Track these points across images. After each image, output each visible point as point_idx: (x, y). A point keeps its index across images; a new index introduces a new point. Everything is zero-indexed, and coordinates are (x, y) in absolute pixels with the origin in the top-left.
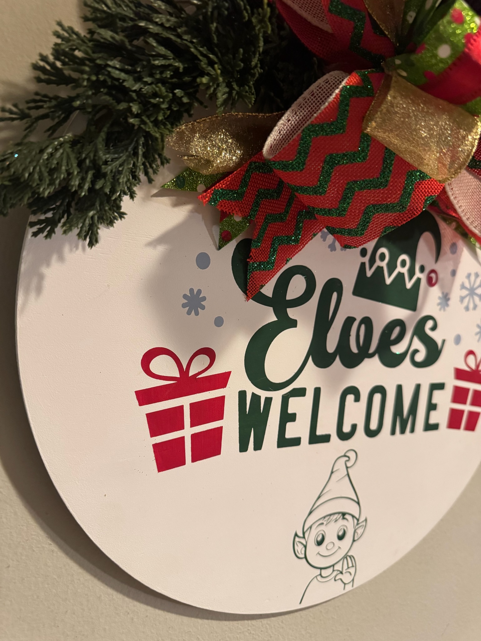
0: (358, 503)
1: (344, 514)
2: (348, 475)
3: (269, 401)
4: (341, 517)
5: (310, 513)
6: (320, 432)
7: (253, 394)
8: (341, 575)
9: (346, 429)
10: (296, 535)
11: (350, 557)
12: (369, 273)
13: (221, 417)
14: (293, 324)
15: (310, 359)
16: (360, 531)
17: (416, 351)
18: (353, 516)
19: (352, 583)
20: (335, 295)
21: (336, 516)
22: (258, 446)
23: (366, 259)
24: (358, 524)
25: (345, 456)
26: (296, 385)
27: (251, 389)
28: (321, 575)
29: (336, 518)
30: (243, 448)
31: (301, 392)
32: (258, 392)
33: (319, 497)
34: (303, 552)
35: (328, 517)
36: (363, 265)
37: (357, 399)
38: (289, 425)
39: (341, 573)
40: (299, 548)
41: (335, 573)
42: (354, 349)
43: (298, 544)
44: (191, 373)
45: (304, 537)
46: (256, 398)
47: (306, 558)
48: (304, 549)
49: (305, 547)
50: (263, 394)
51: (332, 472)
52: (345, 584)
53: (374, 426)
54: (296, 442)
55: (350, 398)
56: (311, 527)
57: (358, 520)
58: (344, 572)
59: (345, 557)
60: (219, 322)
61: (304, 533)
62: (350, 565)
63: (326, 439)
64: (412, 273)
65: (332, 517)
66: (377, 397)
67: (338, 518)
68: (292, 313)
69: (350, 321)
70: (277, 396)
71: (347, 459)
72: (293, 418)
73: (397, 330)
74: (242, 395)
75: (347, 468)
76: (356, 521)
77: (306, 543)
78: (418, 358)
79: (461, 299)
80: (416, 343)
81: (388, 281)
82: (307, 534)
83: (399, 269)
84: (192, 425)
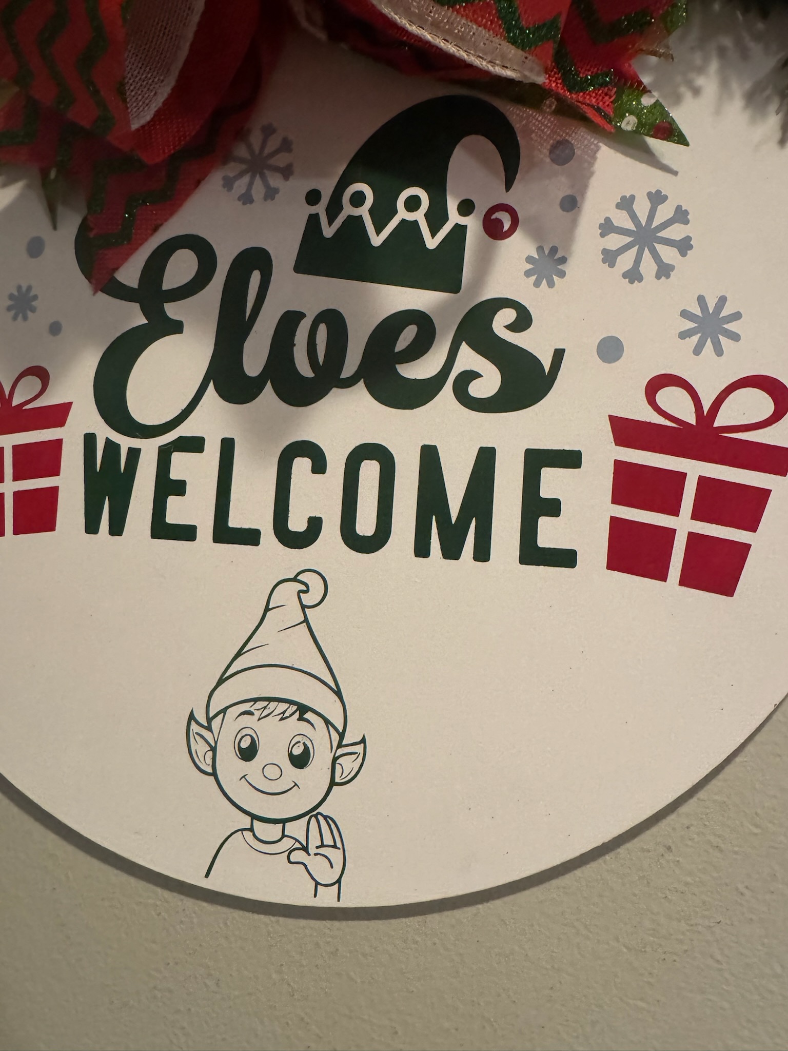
0: (338, 693)
1: (303, 709)
2: (306, 621)
3: (134, 454)
4: (297, 715)
5: (221, 681)
6: (235, 521)
7: (108, 442)
8: (302, 853)
9: (297, 523)
10: (191, 717)
11: (325, 817)
12: (328, 232)
13: (55, 472)
14: (176, 327)
15: (211, 386)
16: (348, 765)
17: (470, 376)
18: (327, 722)
19: (337, 885)
20: (256, 278)
21: (283, 707)
22: (117, 529)
23: (320, 209)
24: (340, 745)
25: (295, 579)
26: (184, 430)
27: (104, 432)
28: (251, 829)
29: (284, 713)
30: (92, 527)
31: (195, 445)
32: (116, 437)
33: (239, 654)
34: (209, 761)
35: (265, 703)
36: (313, 220)
37: (319, 466)
38: (173, 502)
39: (305, 849)
40: (200, 748)
41: (287, 844)
42: (306, 371)
43: (197, 737)
44: (16, 402)
45: (209, 728)
46: (112, 448)
47: (214, 774)
48: (210, 754)
49: (214, 749)
50: (125, 443)
51: (267, 609)
52: (317, 884)
53: (366, 525)
54: (187, 533)
55: (302, 465)
56: (224, 711)
57: (342, 735)
58: (312, 850)
59: (313, 813)
60: (55, 329)
61: (209, 720)
62: (328, 840)
63: (250, 537)
64: (437, 218)
65: (273, 705)
66: (370, 471)
67: (287, 714)
68: (172, 310)
69: (290, 320)
70: (149, 448)
71: (305, 588)
72: (179, 488)
73: (409, 334)
74: (90, 440)
75: (303, 607)
76: (335, 737)
77: (216, 743)
78: (477, 390)
79: (610, 257)
80: (468, 359)
81: (377, 240)
82: (216, 724)
83: (402, 214)
84: (16, 478)
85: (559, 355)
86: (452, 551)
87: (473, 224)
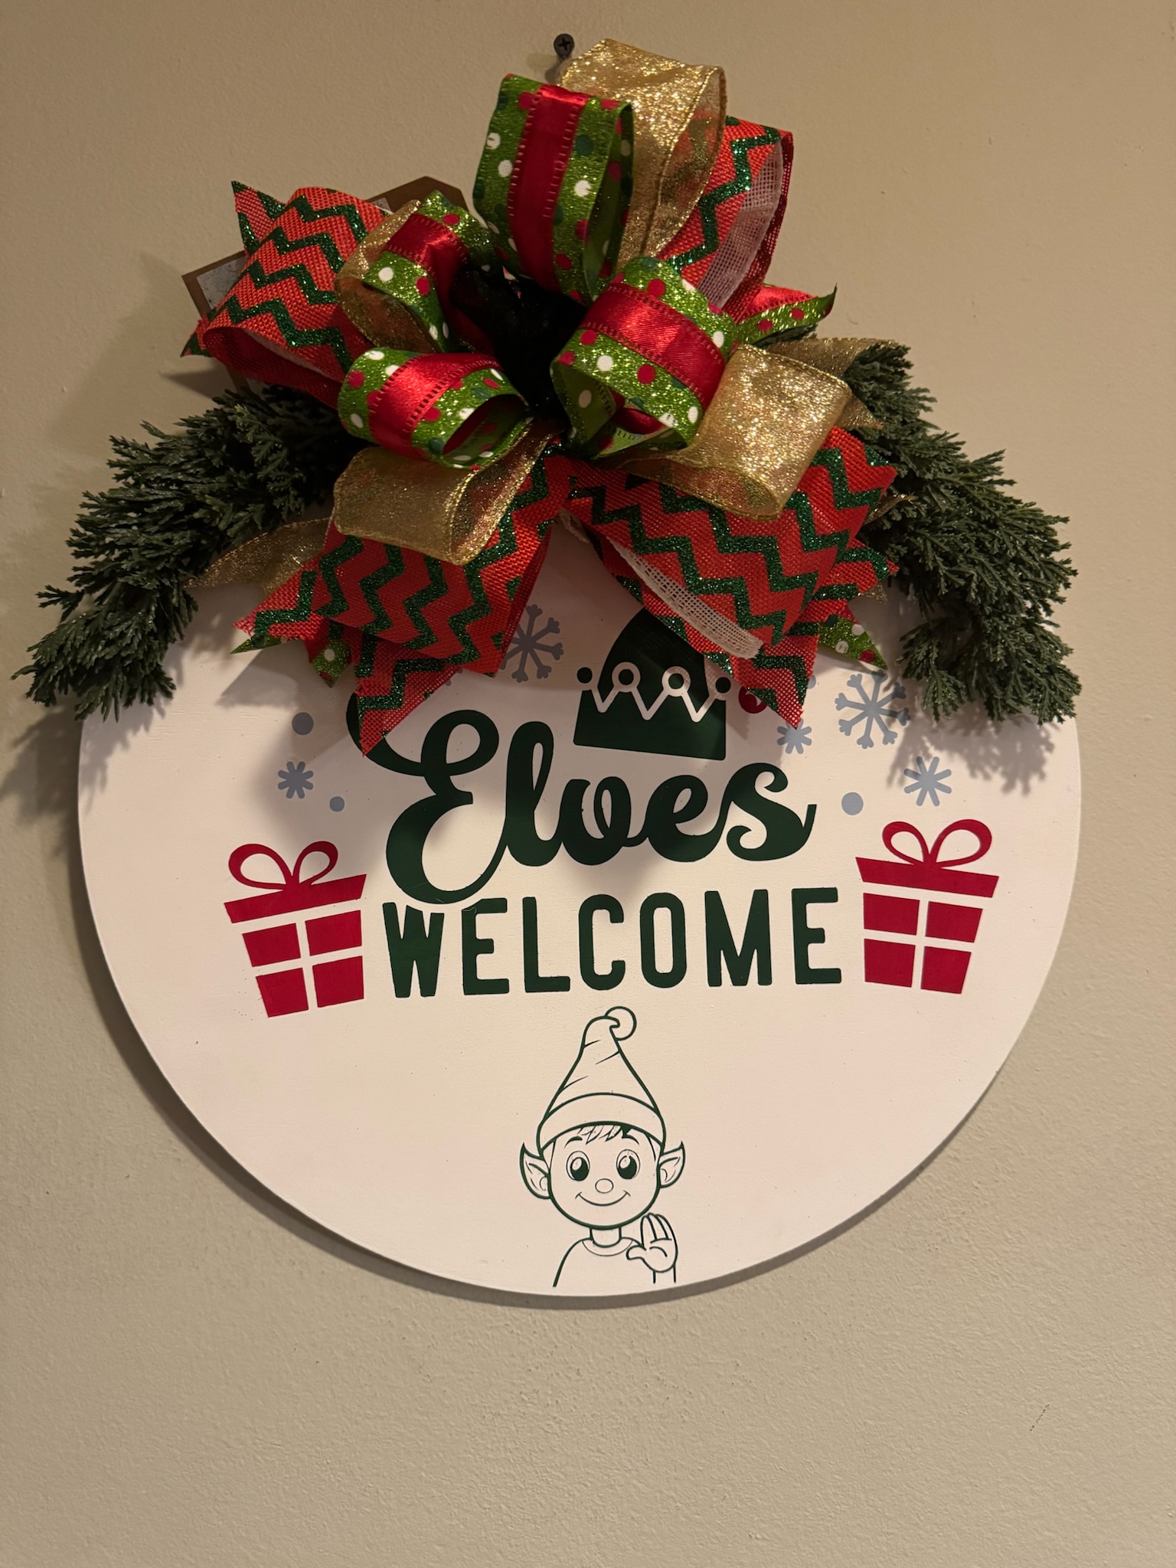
0: (656, 1110)
1: (625, 1128)
2: (620, 1051)
3: (438, 919)
4: (621, 1133)
5: (548, 1115)
6: (544, 971)
7: (409, 910)
8: (639, 1249)
9: (602, 968)
10: (524, 1150)
11: (656, 1216)
12: (603, 707)
13: (357, 942)
14: (466, 798)
15: (507, 851)
16: (671, 1168)
18: (648, 1136)
19: (672, 1270)
20: (538, 750)
21: (608, 1128)
22: (429, 988)
23: (593, 685)
24: (662, 1154)
25: (606, 1017)
26: (485, 893)
27: (403, 901)
28: (591, 1238)
29: (609, 1133)
30: (402, 989)
31: (498, 906)
32: (417, 905)
33: (562, 1088)
34: (546, 1187)
35: (591, 1128)
36: (587, 697)
37: (617, 916)
38: (481, 959)
39: (642, 1246)
40: (535, 1176)
41: (625, 1244)
42: (595, 833)
43: (531, 1167)
44: (302, 878)
45: (542, 1158)
46: (413, 915)
47: (551, 1197)
48: (545, 1180)
49: (548, 1176)
50: (427, 909)
51: (583, 1046)
52: (655, 1272)
53: (664, 963)
54: (500, 986)
55: (600, 917)
56: (554, 1140)
57: (662, 1145)
58: (647, 1245)
59: (644, 1214)
60: (337, 804)
61: (541, 1151)
62: (660, 1234)
63: (561, 984)
64: (698, 693)
65: (598, 1128)
66: (662, 917)
67: (612, 1135)
68: (459, 782)
69: (575, 789)
70: (452, 914)
71: (616, 1024)
72: (488, 946)
73: (684, 797)
74: (390, 910)
75: (616, 1040)
76: (657, 1147)
77: (549, 1170)
78: (748, 842)
79: (846, 727)
80: (738, 816)
81: (647, 714)
82: (547, 1153)
83: (668, 691)
84: (313, 952)
85: (812, 809)
86: (740, 979)
87: (731, 699)
